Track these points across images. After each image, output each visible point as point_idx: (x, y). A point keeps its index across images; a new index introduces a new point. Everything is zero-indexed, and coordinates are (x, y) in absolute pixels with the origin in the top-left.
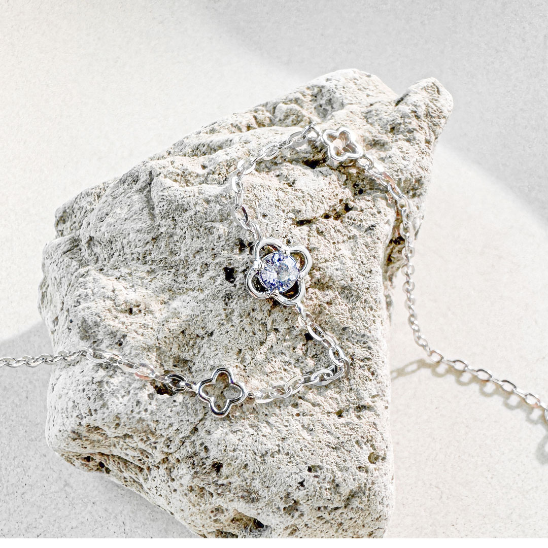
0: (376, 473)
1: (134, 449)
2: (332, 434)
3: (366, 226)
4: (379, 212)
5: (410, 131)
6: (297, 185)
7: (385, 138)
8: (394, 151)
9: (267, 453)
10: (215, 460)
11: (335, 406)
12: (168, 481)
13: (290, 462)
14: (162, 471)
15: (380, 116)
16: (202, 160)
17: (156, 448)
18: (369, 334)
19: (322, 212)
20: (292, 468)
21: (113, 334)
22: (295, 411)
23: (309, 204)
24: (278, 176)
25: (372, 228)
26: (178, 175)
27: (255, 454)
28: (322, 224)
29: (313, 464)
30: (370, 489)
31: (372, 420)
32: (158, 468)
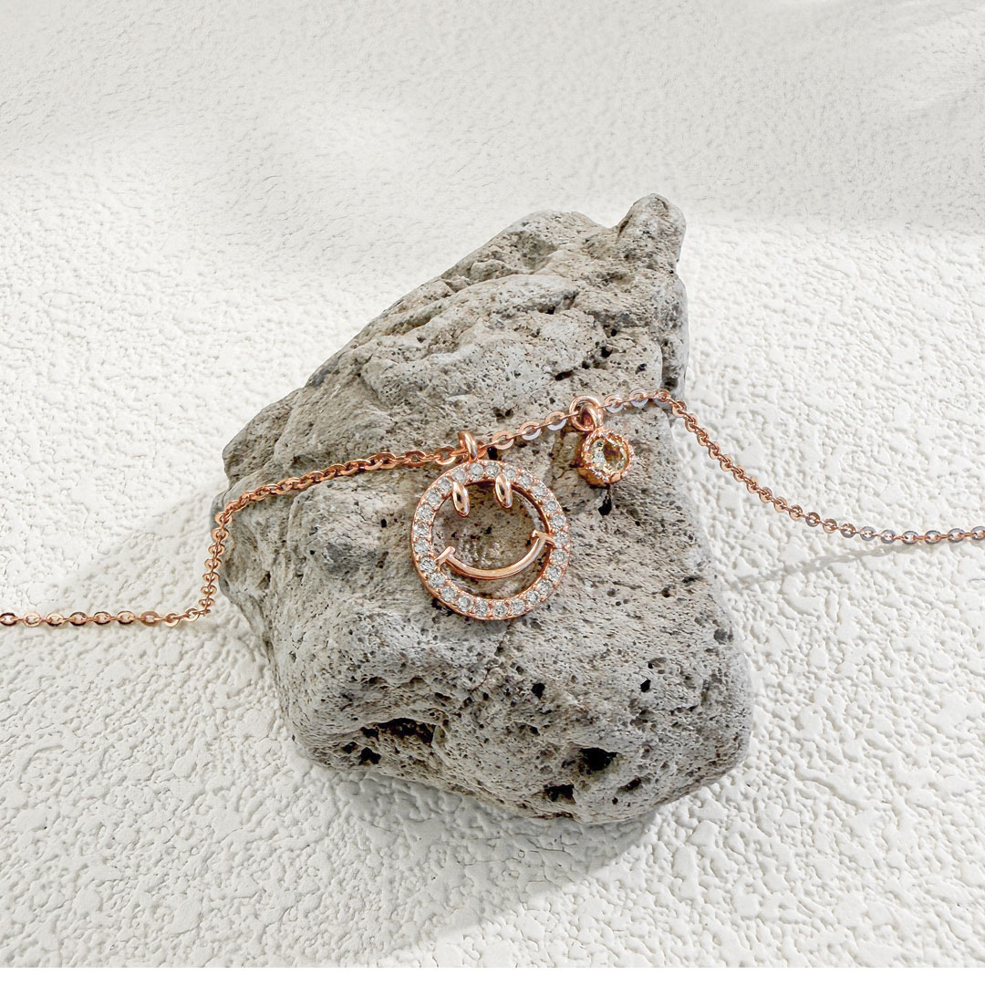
0: (728, 654)
1: (425, 698)
2: (665, 618)
3: (635, 368)
4: (645, 350)
5: (650, 256)
6: (544, 333)
7: (622, 269)
8: (638, 278)
9: (594, 656)
10: (535, 681)
11: (659, 584)
12: (475, 731)
13: (627, 661)
14: (466, 717)
15: (607, 246)
16: (415, 333)
17: (455, 686)
18: (674, 492)
19: (579, 361)
20: (629, 669)
21: (371, 555)
22: (614, 600)
23: (563, 352)
24: (516, 330)
25: (642, 368)
26: (394, 354)
27: (581, 661)
28: (583, 375)
29: (653, 657)
30: (726, 676)
31: (705, 592)
32: (459, 715)
